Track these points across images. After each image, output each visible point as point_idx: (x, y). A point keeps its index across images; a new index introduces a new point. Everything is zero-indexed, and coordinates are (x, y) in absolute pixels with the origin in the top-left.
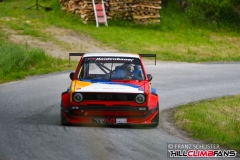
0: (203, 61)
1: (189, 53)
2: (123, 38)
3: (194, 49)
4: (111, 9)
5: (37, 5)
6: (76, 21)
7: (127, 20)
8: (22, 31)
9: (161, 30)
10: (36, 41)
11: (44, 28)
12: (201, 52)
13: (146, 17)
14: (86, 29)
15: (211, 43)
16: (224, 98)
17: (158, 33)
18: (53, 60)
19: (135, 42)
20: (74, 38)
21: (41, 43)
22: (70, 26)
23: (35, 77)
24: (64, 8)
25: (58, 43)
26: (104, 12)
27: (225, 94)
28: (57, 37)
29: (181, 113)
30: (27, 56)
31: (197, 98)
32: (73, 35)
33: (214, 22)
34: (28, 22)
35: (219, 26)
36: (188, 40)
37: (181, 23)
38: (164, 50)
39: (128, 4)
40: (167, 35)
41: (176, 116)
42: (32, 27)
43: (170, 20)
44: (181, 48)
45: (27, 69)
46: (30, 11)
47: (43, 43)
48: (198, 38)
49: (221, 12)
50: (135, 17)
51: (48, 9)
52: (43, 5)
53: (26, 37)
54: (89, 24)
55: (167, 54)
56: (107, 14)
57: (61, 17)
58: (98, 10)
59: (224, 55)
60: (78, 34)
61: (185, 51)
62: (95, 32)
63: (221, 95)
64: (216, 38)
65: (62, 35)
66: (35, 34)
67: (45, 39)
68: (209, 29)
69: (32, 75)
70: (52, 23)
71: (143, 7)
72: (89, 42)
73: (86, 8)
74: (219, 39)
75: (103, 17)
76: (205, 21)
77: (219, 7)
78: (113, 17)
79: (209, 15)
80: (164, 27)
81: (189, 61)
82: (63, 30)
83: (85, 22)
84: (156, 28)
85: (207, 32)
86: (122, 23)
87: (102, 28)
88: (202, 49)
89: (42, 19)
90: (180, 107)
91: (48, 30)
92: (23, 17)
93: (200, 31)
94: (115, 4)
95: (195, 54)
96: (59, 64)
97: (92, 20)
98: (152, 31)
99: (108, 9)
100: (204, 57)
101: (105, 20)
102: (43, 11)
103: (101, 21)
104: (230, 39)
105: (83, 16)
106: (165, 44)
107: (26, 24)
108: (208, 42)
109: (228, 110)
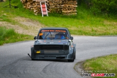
0: (100, 35)
1: (93, 31)
2: (57, 23)
3: (95, 29)
4: (50, 7)
5: (10, 5)
6: (31, 13)
7: (59, 13)
8: (2, 19)
9: (77, 19)
10: (10, 24)
11: (14, 17)
12: (99, 30)
13: (69, 11)
14: (37, 18)
15: (105, 26)
16: (111, 55)
17: (76, 20)
18: (18, 35)
19: (63, 25)
20: (30, 23)
21: (12, 26)
22: (28, 16)
23: (9, 44)
24: (25, 7)
25: (21, 25)
26: (46, 9)
27: (112, 53)
28: (21, 22)
29: (88, 64)
30: (5, 33)
31: (96, 56)
32: (29, 21)
33: (106, 14)
34: (5, 14)
35: (109, 16)
36: (92, 24)
37: (88, 15)
38: (79, 30)
39: (59, 4)
40: (80, 21)
41: (85, 65)
42: (7, 17)
43: (82, 13)
44: (88, 28)
45: (4, 40)
46: (6, 8)
47: (13, 26)
48: (97, 23)
49: (110, 9)
50: (63, 11)
51: (16, 7)
52: (13, 5)
53: (4, 22)
54: (38, 15)
55: (81, 31)
56: (48, 10)
57: (23, 11)
58: (43, 8)
59: (112, 32)
60: (32, 20)
61: (90, 30)
62: (41, 19)
63: (110, 54)
64: (107, 22)
65: (23, 21)
66: (9, 21)
67: (14, 23)
68: (103, 18)
69: (7, 43)
70: (18, 15)
71: (67, 6)
72: (38, 25)
73: (37, 7)
74: (109, 23)
75: (45, 11)
76: (101, 13)
77: (108, 5)
78: (51, 11)
79: (103, 10)
80: (79, 17)
81: (92, 36)
82: (24, 19)
83: (36, 14)
84: (75, 17)
85: (103, 19)
86: (56, 15)
87: (45, 18)
88: (100, 28)
89: (13, 13)
90: (87, 61)
91: (16, 18)
92: (3, 11)
93: (98, 19)
94: (52, 4)
95: (96, 31)
96: (22, 37)
97: (40, 13)
98: (72, 19)
99: (48, 7)
100: (100, 33)
101: (47, 13)
102: (13, 8)
103: (45, 13)
104: (115, 23)
105: (35, 11)
106: (80, 26)
107: (4, 16)
108: (103, 25)
109: (113, 62)
